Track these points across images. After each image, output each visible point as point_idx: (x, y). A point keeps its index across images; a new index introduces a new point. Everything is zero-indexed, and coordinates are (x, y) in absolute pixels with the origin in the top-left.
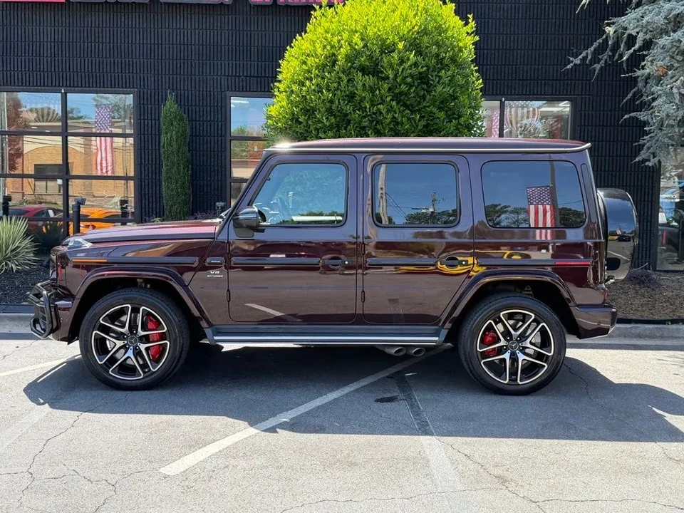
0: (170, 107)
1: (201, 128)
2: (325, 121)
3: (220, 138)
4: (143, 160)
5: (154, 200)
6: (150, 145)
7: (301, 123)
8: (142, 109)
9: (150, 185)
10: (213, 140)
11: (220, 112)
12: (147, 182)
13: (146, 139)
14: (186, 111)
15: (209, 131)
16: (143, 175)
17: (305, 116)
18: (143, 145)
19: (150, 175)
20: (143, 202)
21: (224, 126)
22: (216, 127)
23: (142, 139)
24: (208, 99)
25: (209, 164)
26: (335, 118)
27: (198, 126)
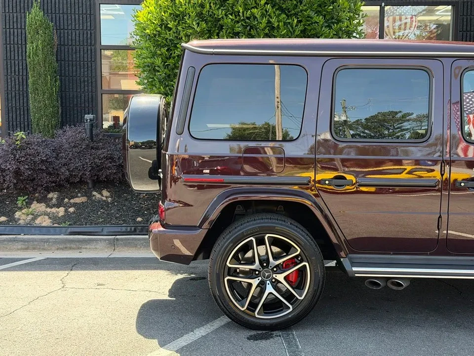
0: (35, 14)
1: (70, 37)
2: (195, 27)
3: (89, 48)
4: (9, 71)
5: (22, 113)
6: (16, 55)
7: (170, 29)
8: (8, 18)
9: (17, 97)
10: (82, 49)
11: (88, 20)
12: (13, 93)
13: (12, 49)
14: (54, 19)
15: (78, 40)
16: (10, 87)
17: (175, 21)
18: (9, 54)
19: (17, 86)
20: (11, 115)
21: (93, 35)
22: (85, 35)
23: (8, 49)
24: (77, 7)
25: (78, 75)
26: (207, 23)
27: (66, 35)
